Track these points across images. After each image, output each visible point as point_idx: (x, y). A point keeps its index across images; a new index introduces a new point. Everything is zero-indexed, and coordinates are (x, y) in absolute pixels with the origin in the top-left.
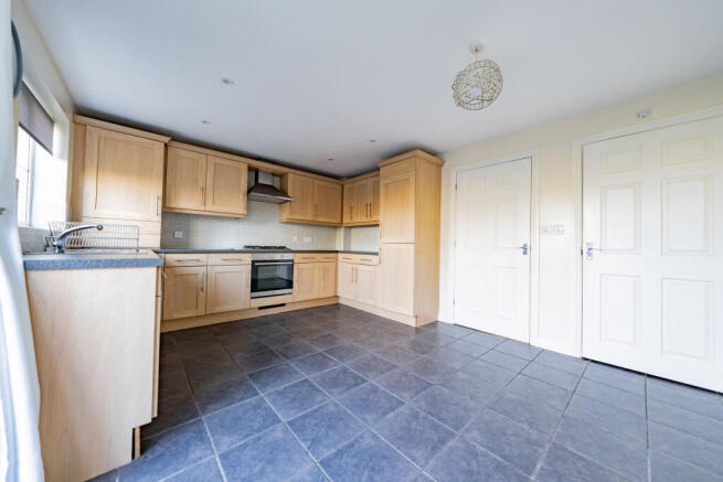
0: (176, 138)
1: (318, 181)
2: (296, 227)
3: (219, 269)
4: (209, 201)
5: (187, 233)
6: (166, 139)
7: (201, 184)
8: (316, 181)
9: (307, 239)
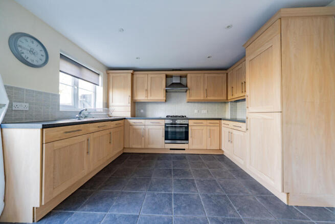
0: (135, 70)
1: (207, 75)
2: (196, 104)
3: (150, 127)
4: (149, 95)
5: (145, 110)
6: (132, 71)
7: (146, 88)
8: (206, 75)
9: (204, 111)
